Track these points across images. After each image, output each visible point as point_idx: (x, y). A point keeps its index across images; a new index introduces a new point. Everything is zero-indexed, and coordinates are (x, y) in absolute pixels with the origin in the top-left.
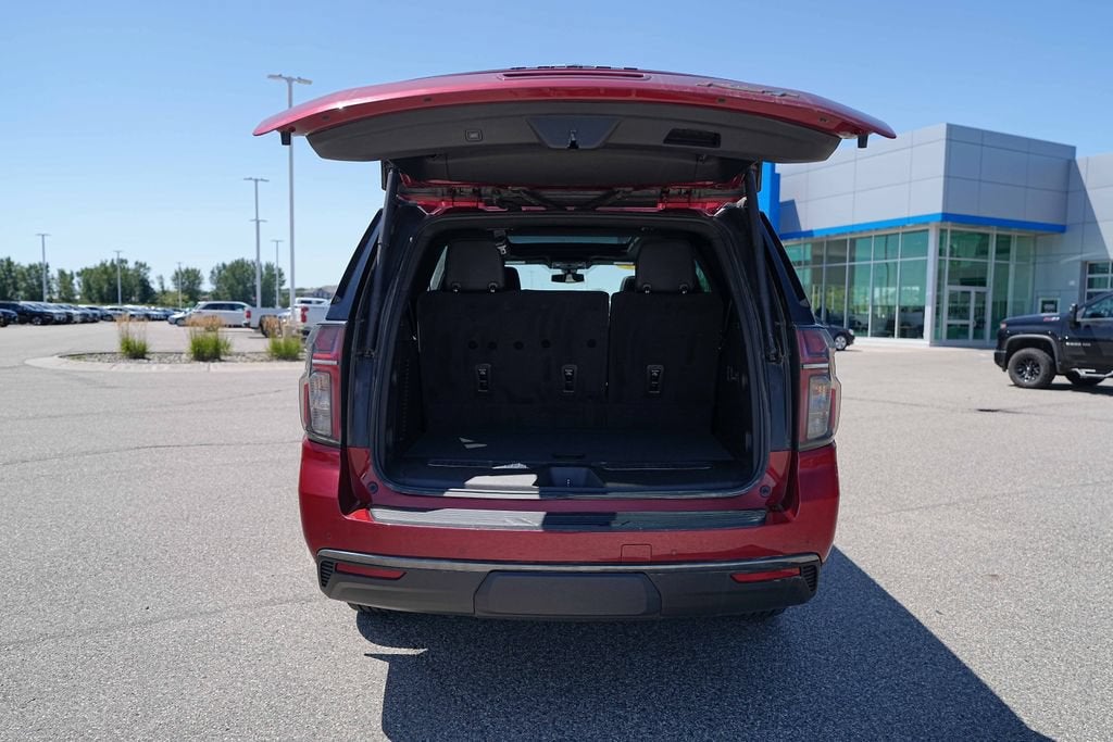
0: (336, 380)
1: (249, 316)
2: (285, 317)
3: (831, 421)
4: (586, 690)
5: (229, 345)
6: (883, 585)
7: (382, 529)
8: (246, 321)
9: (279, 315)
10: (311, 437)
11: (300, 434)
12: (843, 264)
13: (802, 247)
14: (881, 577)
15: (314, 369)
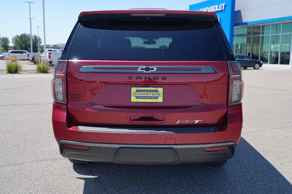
0: (64, 81)
1: (28, 56)
2: (42, 57)
3: (240, 96)
4: (154, 189)
5: (21, 67)
6: (263, 155)
7: (82, 133)
8: (27, 58)
9: (40, 56)
10: (56, 101)
11: (52, 100)
12: (259, 36)
13: (243, 28)
14: (262, 152)
15: (56, 77)
